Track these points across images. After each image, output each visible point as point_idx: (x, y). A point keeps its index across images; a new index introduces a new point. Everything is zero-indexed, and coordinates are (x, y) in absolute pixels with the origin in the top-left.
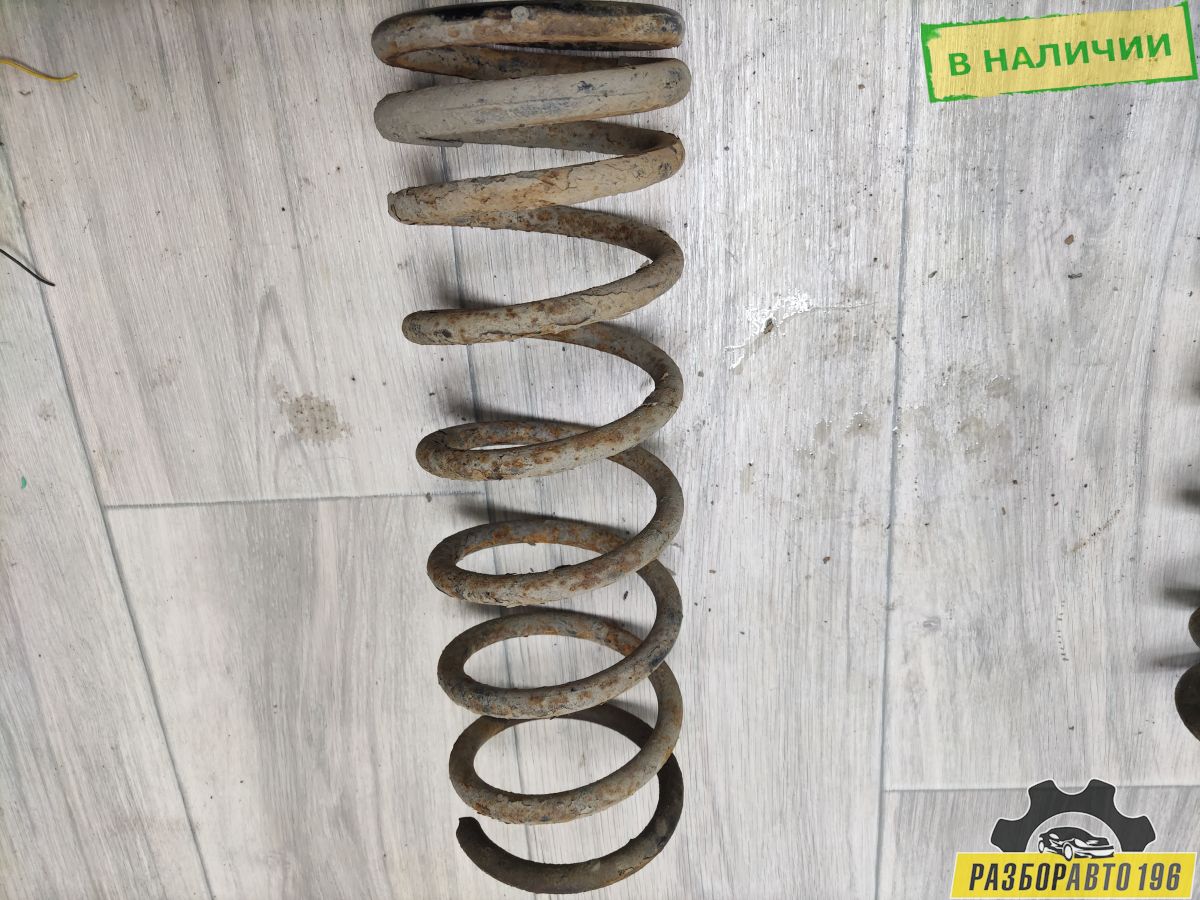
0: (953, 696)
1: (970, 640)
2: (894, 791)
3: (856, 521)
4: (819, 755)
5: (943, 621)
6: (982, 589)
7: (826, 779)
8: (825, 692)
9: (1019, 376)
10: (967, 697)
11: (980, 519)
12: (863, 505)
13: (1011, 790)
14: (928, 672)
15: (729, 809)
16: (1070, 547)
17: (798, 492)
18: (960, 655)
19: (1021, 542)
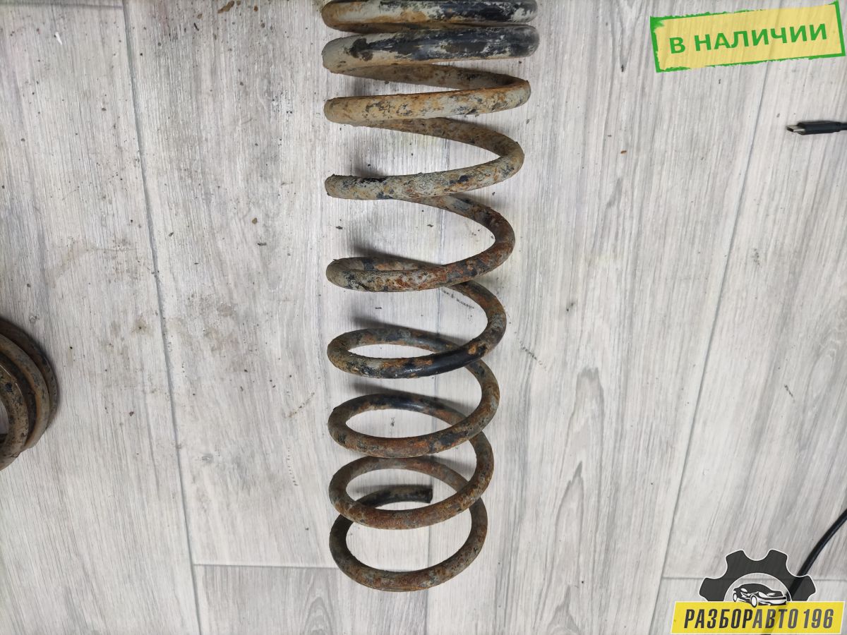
0: (228, 505)
1: (234, 469)
2: (200, 565)
3: (148, 389)
4: (147, 540)
5: (214, 457)
6: (236, 437)
7: (154, 555)
8: (145, 500)
9: (237, 304)
10: (237, 506)
11: (227, 393)
12: (150, 380)
13: (276, 567)
14: (210, 489)
15: (94, 572)
16: (287, 414)
17: (106, 368)
18: (229, 479)
19: (256, 409)
